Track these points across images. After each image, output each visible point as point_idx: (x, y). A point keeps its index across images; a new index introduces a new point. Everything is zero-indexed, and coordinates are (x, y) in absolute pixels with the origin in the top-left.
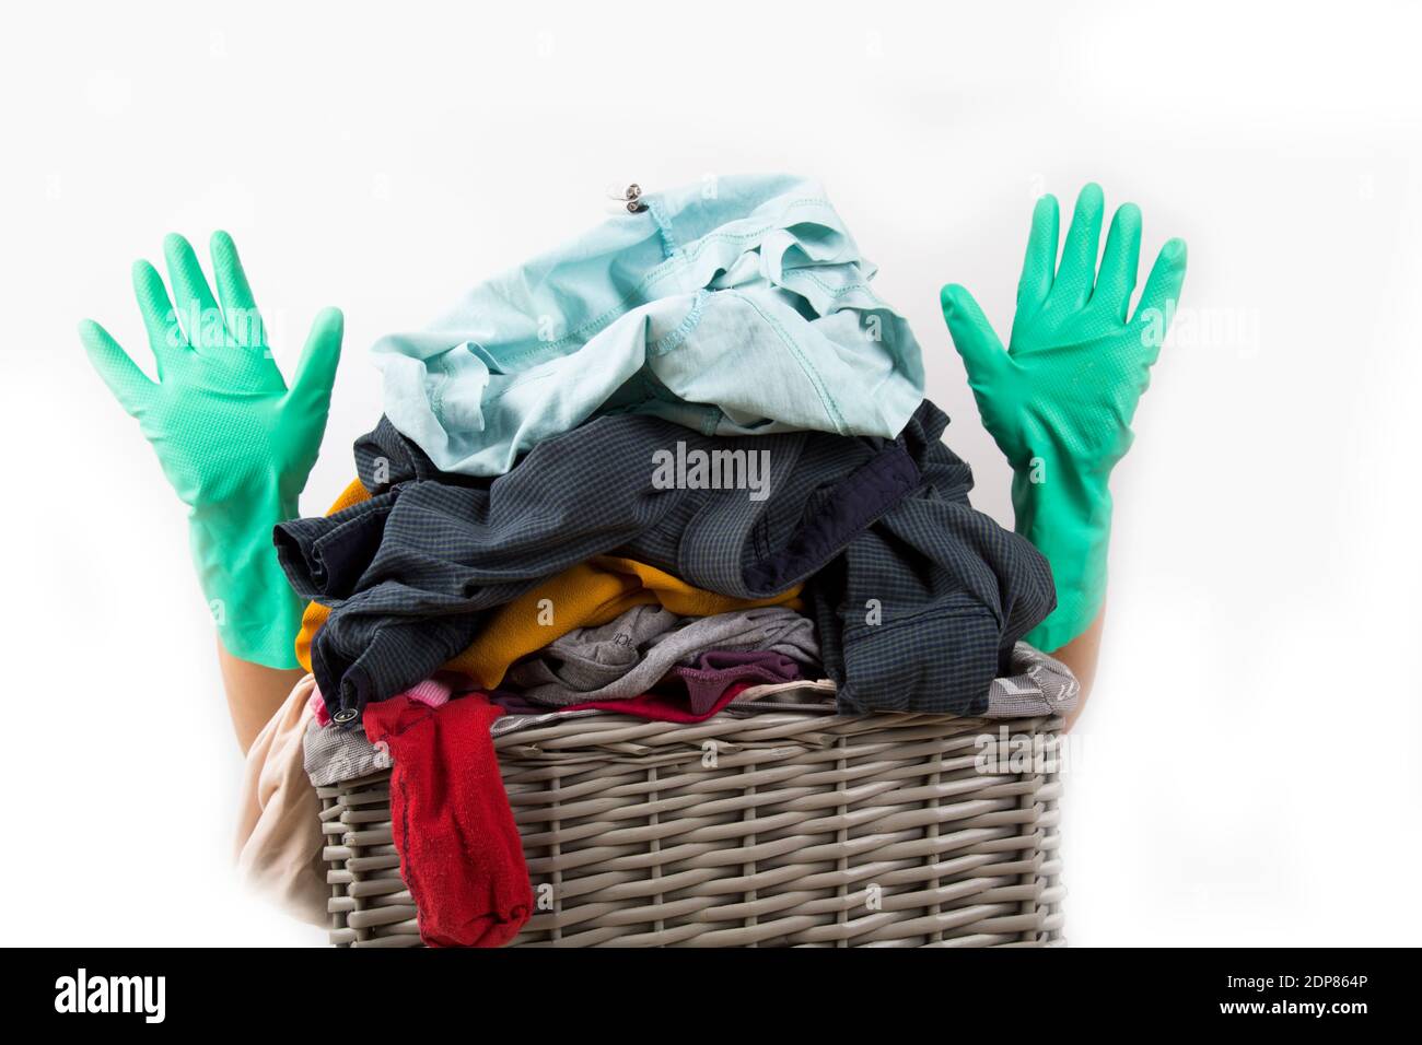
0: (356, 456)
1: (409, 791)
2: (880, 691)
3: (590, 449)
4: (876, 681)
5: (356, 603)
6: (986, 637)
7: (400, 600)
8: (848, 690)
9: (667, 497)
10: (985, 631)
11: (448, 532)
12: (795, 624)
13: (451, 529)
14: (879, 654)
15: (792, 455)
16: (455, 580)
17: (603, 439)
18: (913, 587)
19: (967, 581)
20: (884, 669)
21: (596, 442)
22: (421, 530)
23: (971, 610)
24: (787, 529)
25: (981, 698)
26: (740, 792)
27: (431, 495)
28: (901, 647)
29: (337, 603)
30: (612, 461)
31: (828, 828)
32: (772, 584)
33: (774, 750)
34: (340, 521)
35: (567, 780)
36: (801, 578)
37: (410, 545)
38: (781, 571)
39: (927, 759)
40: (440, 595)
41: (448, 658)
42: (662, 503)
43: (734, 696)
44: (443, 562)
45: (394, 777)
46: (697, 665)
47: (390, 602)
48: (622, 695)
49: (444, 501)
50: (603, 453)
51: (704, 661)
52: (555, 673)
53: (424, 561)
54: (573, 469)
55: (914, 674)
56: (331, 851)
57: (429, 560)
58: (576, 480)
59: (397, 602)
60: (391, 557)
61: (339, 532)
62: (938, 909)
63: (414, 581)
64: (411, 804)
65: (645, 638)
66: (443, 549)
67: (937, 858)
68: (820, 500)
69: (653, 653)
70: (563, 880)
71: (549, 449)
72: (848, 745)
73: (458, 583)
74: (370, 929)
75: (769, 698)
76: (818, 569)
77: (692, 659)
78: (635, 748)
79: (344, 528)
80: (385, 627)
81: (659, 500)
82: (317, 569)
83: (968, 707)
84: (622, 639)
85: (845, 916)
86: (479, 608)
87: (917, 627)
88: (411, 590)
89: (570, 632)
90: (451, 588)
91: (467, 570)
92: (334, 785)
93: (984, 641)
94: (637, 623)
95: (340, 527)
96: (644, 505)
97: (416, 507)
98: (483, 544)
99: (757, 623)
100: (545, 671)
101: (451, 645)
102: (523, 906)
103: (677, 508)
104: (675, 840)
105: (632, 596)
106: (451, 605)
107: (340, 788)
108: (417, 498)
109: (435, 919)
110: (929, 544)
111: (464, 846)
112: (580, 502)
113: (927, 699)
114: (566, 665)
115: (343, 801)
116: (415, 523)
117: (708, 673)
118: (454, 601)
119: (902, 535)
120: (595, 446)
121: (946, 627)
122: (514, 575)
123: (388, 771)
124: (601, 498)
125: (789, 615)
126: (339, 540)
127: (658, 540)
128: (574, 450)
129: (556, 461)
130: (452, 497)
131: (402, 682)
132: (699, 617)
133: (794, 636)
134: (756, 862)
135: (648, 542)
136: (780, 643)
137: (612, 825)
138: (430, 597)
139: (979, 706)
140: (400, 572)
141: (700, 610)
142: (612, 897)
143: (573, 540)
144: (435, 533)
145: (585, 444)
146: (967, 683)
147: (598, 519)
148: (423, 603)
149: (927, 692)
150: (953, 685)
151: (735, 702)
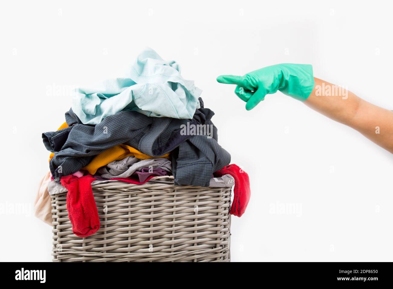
0: (66, 117)
1: (71, 197)
2: (184, 180)
3: (118, 119)
4: (183, 178)
5: (61, 153)
6: (210, 169)
7: (71, 153)
8: (176, 180)
9: (137, 131)
10: (210, 167)
11: (83, 137)
12: (167, 162)
13: (84, 136)
14: (184, 172)
15: (168, 122)
16: (84, 149)
17: (121, 117)
18: (195, 156)
19: (206, 155)
20: (185, 175)
21: (120, 117)
22: (77, 136)
23: (207, 162)
24: (166, 140)
25: (208, 183)
26: (150, 201)
27: (80, 127)
28: (189, 170)
29: (56, 152)
30: (123, 122)
31: (171, 211)
32: (160, 153)
33: (159, 192)
34: (59, 133)
35: (109, 196)
36: (169, 151)
37: (74, 140)
38: (163, 150)
39: (196, 196)
40: (80, 152)
41: (83, 167)
42: (136, 133)
43: (150, 179)
44: (81, 144)
45: (68, 194)
46: (141, 171)
47: (68, 153)
48: (123, 177)
49: (84, 129)
50: (121, 120)
51: (142, 170)
52: (108, 171)
53: (77, 144)
54: (114, 124)
55: (192, 177)
56: (54, 211)
57: (78, 143)
58: (114, 126)
59: (70, 153)
60: (69, 142)
61: (58, 136)
62: (196, 231)
63: (75, 148)
64: (71, 200)
65: (130, 164)
66: (82, 141)
67: (197, 219)
68: (175, 134)
69: (130, 168)
70: (108, 220)
71: (108, 119)
72: (177, 192)
73: (85, 149)
74: (61, 229)
75: (159, 180)
76: (172, 150)
77: (140, 170)
78: (125, 190)
79: (59, 135)
80: (67, 159)
81: (135, 132)
82: (52, 144)
83: (205, 185)
84: (124, 164)
85: (174, 232)
86: (90, 156)
87: (193, 166)
88: (74, 150)
89: (113, 161)
90: (83, 151)
91: (87, 146)
92: (54, 195)
93: (209, 170)
94: (128, 160)
95: (58, 134)
96: (132, 132)
97: (77, 131)
98: (91, 140)
99: (156, 162)
100: (105, 170)
101: (83, 164)
102: (97, 226)
103: (140, 134)
104: (135, 212)
105: (127, 154)
106: (83, 155)
107: (56, 196)
108: (77, 128)
109: (76, 228)
110: (199, 146)
111: (83, 211)
112: (115, 131)
113: (195, 183)
114: (111, 169)
115: (57, 199)
116: (76, 134)
117: (143, 173)
118: (84, 154)
119: (193, 143)
120: (119, 118)
121: (200, 166)
122: (98, 148)
123: (67, 192)
124: (120, 131)
125: (166, 160)
126: (58, 138)
127: (135, 141)
128: (114, 119)
129: (110, 121)
130: (86, 128)
131: (70, 172)
132: (143, 160)
133: (166, 165)
134: (153, 218)
135: (132, 142)
136: (163, 166)
137: (120, 208)
138: (78, 153)
139: (207, 185)
140: (71, 146)
141: (143, 158)
142: (119, 225)
143: (113, 140)
144: (80, 137)
145: (117, 118)
146: (205, 179)
147: (119, 136)
148: (76, 154)
149: (195, 181)
150: (201, 180)
151: (151, 180)
